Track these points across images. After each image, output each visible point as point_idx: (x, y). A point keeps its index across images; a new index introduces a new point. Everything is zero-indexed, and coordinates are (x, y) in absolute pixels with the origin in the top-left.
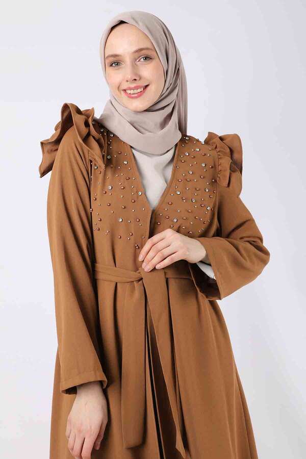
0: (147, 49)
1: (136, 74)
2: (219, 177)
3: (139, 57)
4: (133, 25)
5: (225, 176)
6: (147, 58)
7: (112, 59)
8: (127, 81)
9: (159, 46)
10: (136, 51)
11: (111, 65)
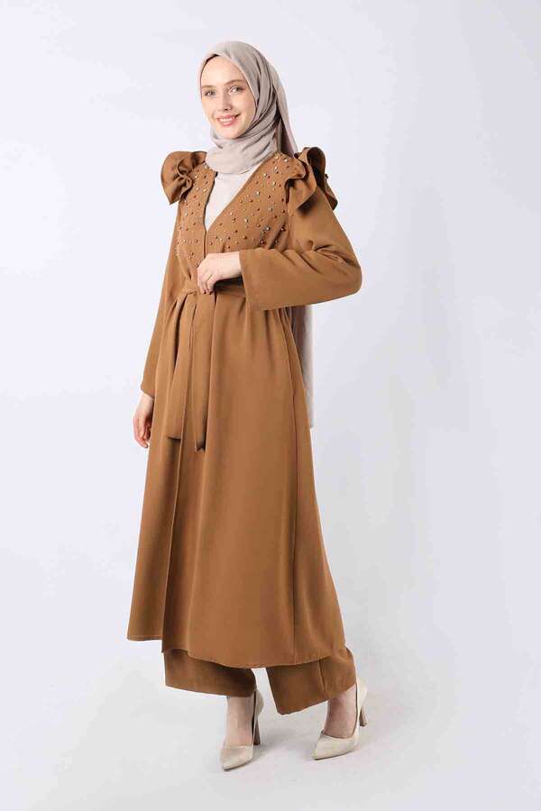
0: (239, 81)
1: (227, 104)
3: (231, 88)
4: (225, 58)
6: (239, 89)
7: (206, 89)
8: (220, 110)
9: (251, 80)
10: (228, 83)
11: (206, 94)
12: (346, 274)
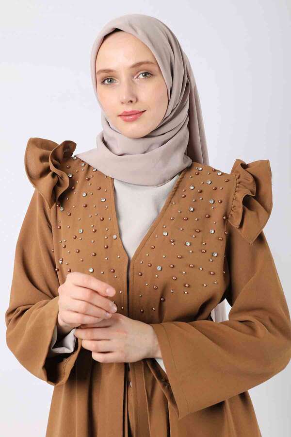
0: (148, 63)
1: (133, 95)
2: (231, 215)
3: (137, 73)
4: (130, 34)
5: (238, 213)
6: (147, 74)
7: (104, 75)
8: (122, 103)
9: (162, 60)
10: (134, 66)
11: (103, 82)
12: (271, 321)
